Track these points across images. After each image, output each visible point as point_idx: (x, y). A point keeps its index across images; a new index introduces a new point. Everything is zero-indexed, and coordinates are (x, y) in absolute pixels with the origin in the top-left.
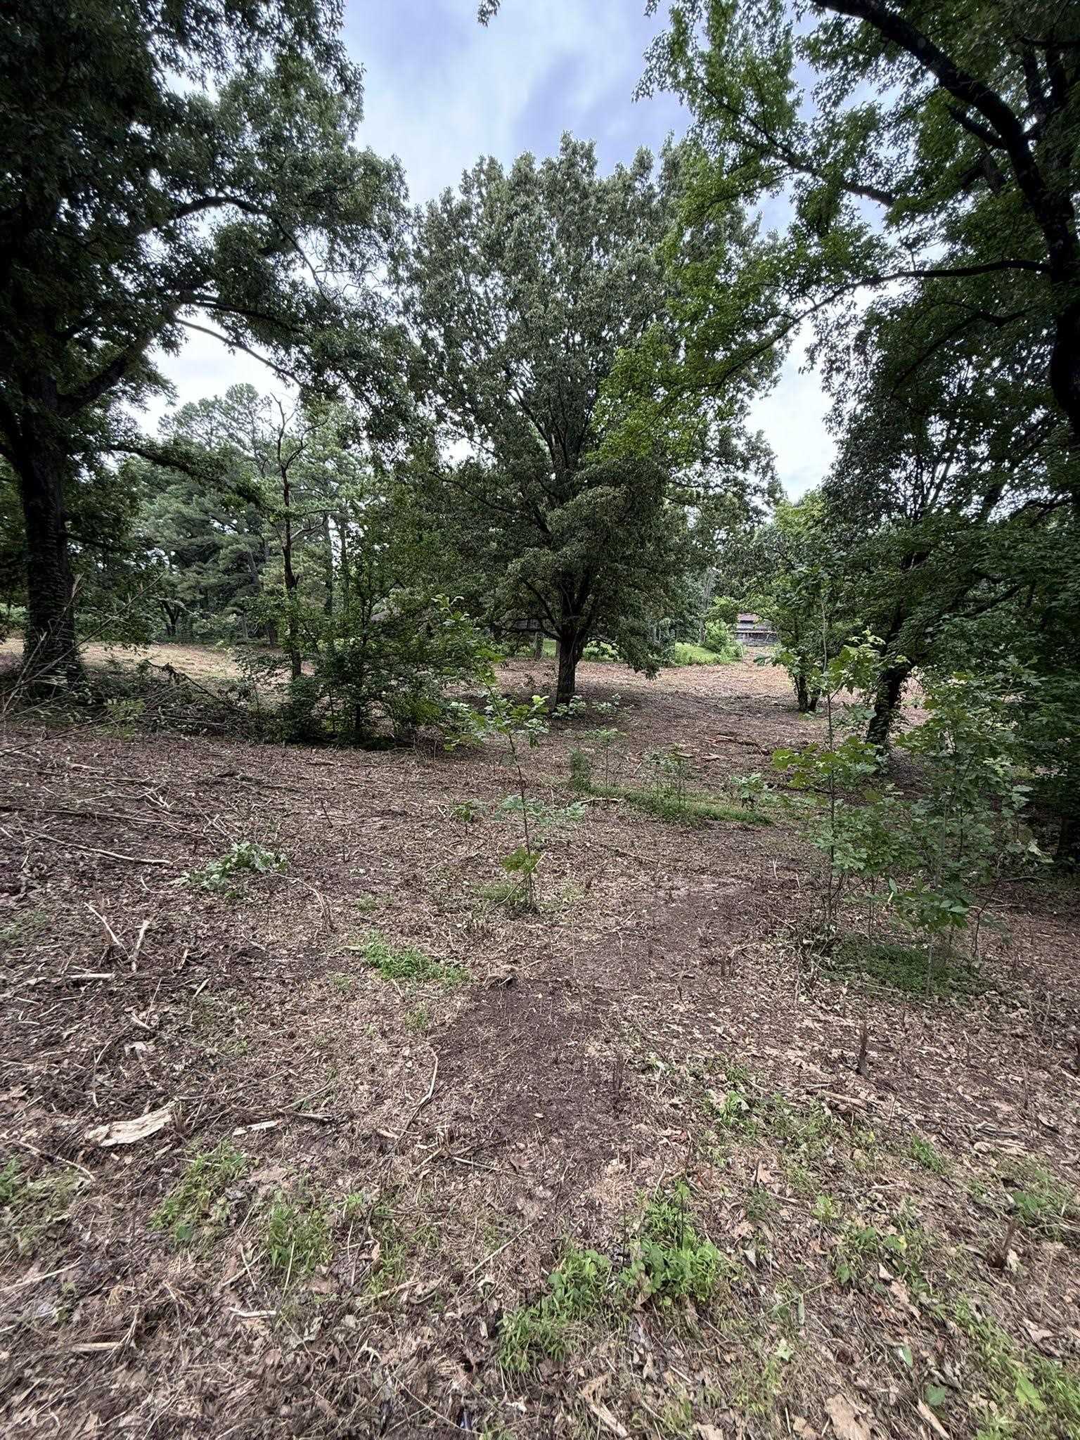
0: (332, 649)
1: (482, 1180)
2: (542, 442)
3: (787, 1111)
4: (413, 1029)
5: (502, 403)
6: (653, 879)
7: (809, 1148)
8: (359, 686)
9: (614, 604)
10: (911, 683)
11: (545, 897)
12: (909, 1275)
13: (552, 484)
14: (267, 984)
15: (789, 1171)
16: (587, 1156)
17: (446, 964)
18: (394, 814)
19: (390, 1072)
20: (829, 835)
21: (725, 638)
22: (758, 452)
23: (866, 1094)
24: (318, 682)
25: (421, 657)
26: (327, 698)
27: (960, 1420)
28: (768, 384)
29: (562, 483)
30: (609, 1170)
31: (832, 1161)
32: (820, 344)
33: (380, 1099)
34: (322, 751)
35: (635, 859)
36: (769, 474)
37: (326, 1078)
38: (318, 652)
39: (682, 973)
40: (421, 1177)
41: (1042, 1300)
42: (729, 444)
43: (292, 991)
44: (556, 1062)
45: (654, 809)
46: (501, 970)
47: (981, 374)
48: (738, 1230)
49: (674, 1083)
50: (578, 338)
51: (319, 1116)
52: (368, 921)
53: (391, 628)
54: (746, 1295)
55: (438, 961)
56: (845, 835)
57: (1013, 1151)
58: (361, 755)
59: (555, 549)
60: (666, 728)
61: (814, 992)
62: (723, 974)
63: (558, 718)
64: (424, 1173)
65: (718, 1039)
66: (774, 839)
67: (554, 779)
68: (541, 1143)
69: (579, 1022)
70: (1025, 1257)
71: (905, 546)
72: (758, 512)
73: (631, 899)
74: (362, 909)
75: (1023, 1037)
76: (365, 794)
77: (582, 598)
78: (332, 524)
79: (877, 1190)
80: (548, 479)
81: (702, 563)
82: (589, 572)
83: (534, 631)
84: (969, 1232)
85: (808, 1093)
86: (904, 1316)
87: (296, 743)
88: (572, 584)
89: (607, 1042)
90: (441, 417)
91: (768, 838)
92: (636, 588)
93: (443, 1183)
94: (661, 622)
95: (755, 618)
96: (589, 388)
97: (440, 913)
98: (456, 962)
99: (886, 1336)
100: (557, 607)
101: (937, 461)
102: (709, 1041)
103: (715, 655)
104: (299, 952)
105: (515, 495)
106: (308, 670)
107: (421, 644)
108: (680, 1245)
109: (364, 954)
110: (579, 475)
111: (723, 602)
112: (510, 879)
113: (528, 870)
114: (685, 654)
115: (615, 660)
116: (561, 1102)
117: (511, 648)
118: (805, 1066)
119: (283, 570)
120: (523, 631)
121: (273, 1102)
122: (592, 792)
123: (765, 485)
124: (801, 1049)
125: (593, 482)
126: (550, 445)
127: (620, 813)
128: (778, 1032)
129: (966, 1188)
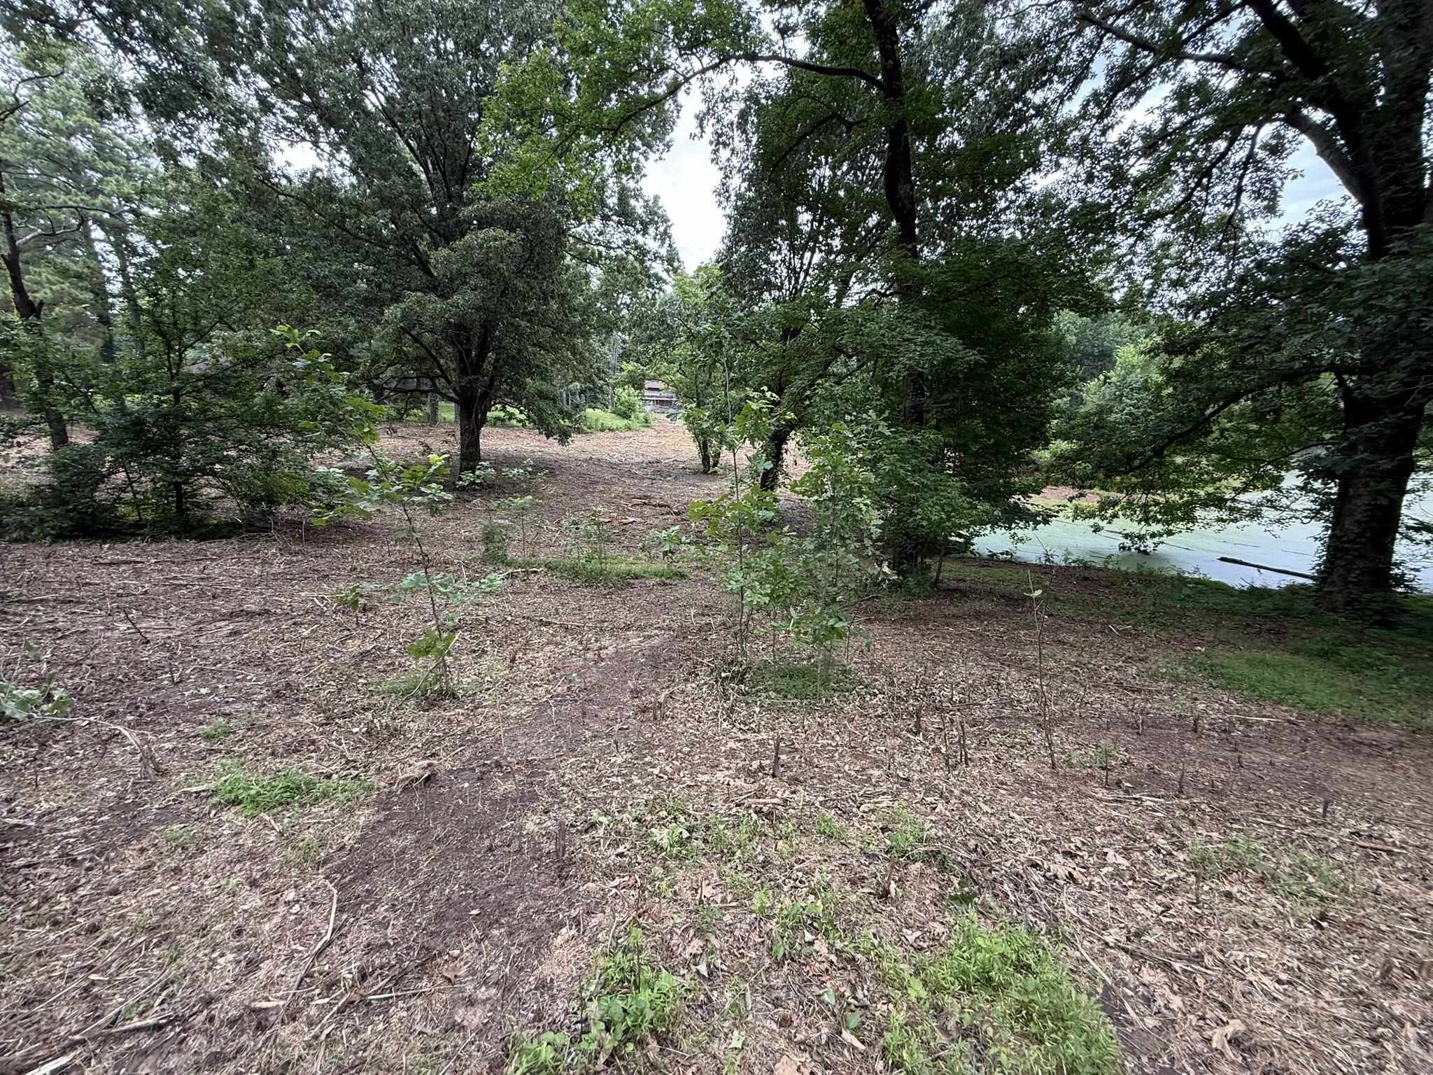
0: (122, 409)
1: (408, 1009)
2: (417, 167)
3: (721, 827)
4: (298, 865)
5: (357, 104)
6: (581, 643)
7: (743, 853)
8: (178, 456)
9: (519, 365)
10: (791, 445)
11: (464, 681)
12: (827, 930)
13: (432, 219)
14: (39, 871)
15: (728, 880)
16: (533, 935)
17: (340, 778)
18: (250, 615)
19: (267, 927)
20: (739, 576)
21: (634, 405)
22: (654, 218)
23: (783, 793)
24: (102, 455)
25: (273, 420)
26: (122, 475)
27: (871, 1030)
28: (661, 147)
29: (445, 220)
30: (559, 941)
31: (761, 858)
32: (708, 113)
33: (253, 965)
34: (119, 546)
35: (561, 626)
36: (667, 242)
37: (160, 967)
38: (96, 412)
39: (617, 727)
40: (323, 1037)
41: (913, 910)
42: (628, 204)
43: (89, 869)
44: (490, 849)
45: (577, 575)
46: (416, 768)
47: (835, 175)
48: (690, 950)
49: (618, 833)
50: (450, 45)
51: (150, 1021)
52: (216, 751)
53: (215, 381)
54: (701, 1007)
55: (329, 777)
56: (753, 575)
57: (884, 804)
58: (190, 546)
59: (444, 297)
60: (582, 495)
61: (734, 716)
62: (655, 718)
63: (463, 488)
64: (326, 1032)
65: (656, 780)
66: (689, 590)
67: (464, 555)
68: (479, 942)
69: (514, 801)
70: (900, 882)
71: (786, 319)
72: (659, 279)
73: (560, 665)
74: (208, 737)
75: (882, 716)
76: (201, 594)
77: (482, 356)
78: (97, 233)
79: (798, 870)
80: (429, 213)
81: (608, 327)
82: (487, 327)
83: (426, 392)
84: (864, 878)
85: (737, 805)
86: (826, 965)
87: (71, 538)
88: (468, 339)
89: (546, 812)
90: (266, 107)
91: (684, 590)
92: (542, 348)
93: (356, 1032)
94: (571, 386)
95: (661, 385)
96: (470, 110)
97: (329, 720)
98: (355, 773)
99: (814, 988)
100: (452, 366)
101: (804, 248)
102: (647, 784)
103: (626, 421)
104: (101, 814)
105: (386, 226)
106: (81, 437)
107: (269, 404)
108: (637, 988)
109: (215, 792)
110: (465, 212)
111: (630, 368)
112: (419, 668)
113: (441, 653)
114: (597, 420)
115: (524, 426)
116: (499, 889)
117: (398, 411)
118: (732, 783)
119: (9, 292)
120: (412, 391)
121: (63, 1030)
122: (509, 565)
123: (663, 252)
124: (728, 769)
125: (485, 222)
126: (427, 171)
127: (542, 583)
128: (707, 759)
129: (859, 844)
